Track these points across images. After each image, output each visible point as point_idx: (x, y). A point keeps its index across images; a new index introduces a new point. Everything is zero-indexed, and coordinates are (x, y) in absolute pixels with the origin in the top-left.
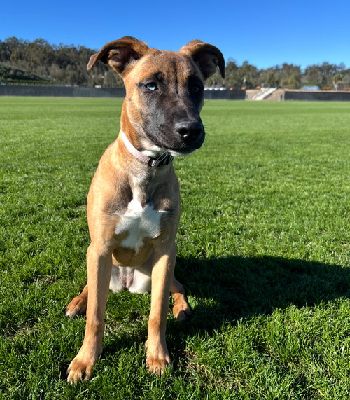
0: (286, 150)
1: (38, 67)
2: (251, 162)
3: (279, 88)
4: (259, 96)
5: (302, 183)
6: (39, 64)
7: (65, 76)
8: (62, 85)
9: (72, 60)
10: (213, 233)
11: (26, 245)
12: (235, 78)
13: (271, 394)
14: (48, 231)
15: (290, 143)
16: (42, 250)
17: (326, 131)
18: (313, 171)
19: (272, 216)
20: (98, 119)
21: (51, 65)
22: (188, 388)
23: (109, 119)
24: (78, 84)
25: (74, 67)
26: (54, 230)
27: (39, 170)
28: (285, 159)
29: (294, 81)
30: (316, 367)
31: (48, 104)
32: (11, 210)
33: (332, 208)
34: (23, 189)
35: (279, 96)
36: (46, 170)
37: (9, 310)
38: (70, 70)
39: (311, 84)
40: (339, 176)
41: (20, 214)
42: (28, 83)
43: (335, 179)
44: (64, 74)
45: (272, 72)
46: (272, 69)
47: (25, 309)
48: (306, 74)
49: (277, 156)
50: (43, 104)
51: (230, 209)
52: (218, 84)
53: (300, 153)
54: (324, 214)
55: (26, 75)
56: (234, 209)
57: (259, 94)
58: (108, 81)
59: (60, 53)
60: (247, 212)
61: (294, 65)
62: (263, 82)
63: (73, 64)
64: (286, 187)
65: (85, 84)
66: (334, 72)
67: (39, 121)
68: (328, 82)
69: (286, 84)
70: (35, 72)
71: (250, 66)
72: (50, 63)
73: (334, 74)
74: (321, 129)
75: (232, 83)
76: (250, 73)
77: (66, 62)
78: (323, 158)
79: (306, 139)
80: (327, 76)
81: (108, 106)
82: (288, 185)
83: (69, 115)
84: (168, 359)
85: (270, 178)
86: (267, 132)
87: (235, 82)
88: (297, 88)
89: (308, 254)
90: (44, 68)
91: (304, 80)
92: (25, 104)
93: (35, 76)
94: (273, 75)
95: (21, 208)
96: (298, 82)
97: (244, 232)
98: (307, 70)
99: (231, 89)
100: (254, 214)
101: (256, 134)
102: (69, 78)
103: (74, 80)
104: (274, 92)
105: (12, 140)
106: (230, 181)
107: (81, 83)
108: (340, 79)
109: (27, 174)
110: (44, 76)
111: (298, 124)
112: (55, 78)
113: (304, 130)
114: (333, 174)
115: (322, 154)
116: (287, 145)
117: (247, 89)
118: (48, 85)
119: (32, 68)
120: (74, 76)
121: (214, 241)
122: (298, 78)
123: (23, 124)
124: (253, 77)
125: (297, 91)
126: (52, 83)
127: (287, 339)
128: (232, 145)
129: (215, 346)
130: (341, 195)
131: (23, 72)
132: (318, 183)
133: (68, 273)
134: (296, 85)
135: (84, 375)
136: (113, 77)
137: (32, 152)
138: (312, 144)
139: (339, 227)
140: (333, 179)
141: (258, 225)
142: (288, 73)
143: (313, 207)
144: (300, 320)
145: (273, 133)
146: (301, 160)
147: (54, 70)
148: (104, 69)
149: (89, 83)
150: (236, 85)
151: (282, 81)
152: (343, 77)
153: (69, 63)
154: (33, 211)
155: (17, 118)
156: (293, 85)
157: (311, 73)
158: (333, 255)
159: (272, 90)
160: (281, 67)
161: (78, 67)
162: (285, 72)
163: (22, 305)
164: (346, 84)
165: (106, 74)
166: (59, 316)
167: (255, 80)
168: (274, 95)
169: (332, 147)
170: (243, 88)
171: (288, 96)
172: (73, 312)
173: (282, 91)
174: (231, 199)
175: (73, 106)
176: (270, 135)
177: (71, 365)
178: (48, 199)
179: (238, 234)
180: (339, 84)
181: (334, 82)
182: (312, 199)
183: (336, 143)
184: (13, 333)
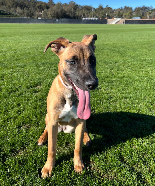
0: (127, 53)
1: (11, 9)
2: (112, 60)
3: (123, 18)
4: (113, 22)
5: (135, 72)
6: (11, 7)
7: (24, 13)
8: (23, 18)
9: (27, 5)
10: (98, 100)
11: (16, 109)
12: (102, 14)
13: (127, 182)
14: (25, 100)
15: (129, 49)
16: (23, 111)
17: (144, 41)
18: (140, 65)
19: (123, 90)
20: (41, 36)
21: (17, 7)
22: (93, 180)
23: (46, 36)
24: (30, 17)
25: (28, 9)
26: (28, 100)
27: (17, 67)
28: (127, 58)
29: (129, 14)
30: (145, 167)
31: (16, 27)
32: (7, 90)
33: (149, 85)
34: (11, 77)
35: (122, 22)
36: (21, 67)
37: (13, 143)
38: (26, 10)
39: (137, 16)
40: (151, 67)
41: (12, 91)
42: (7, 16)
43: (149, 69)
44: (23, 12)
45: (119, 11)
46: (119, 9)
47: (20, 142)
48: (135, 11)
49: (123, 57)
50: (14, 27)
51: (104, 87)
52: (95, 16)
53: (133, 55)
54: (145, 88)
55: (5, 12)
56: (106, 86)
57: (113, 21)
58: (44, 15)
59: (21, 2)
60: (112, 88)
61: (129, 7)
62: (115, 15)
63: (27, 7)
64: (128, 74)
65: (33, 17)
66: (147, 10)
67: (13, 38)
68: (145, 15)
69: (125, 16)
70: (10, 11)
71: (109, 7)
72: (16, 7)
73: (148, 11)
74: (142, 41)
75: (101, 16)
76: (109, 11)
77: (24, 6)
78: (144, 58)
79: (136, 46)
80: (144, 12)
81: (45, 28)
82: (129, 73)
83: (27, 34)
84: (83, 166)
85: (121, 69)
86: (118, 43)
87: (102, 15)
88: (131, 18)
89: (139, 110)
90: (14, 9)
91: (134, 14)
92: (6, 27)
93: (10, 13)
94: (120, 12)
95: (11, 88)
96: (131, 15)
97: (111, 99)
98: (135, 9)
99: (101, 19)
100: (115, 89)
101: (114, 44)
102: (25, 14)
103: (28, 15)
104: (120, 20)
105: (3, 49)
106: (104, 72)
107: (31, 16)
108: (150, 14)
109: (12, 69)
110: (14, 13)
111: (131, 38)
112: (19, 14)
113: (134, 41)
114: (148, 66)
115: (143, 55)
116: (128, 50)
117: (108, 19)
118: (16, 18)
119: (8, 9)
120: (28, 13)
121: (99, 104)
122: (131, 13)
123: (6, 40)
124: (111, 13)
125: (131, 19)
126: (18, 17)
127: (133, 155)
128: (103, 51)
129: (103, 159)
130: (153, 78)
131: (4, 11)
132: (142, 71)
133: (36, 122)
134: (130, 16)
135: (48, 174)
136: (46, 13)
137: (13, 56)
138: (138, 50)
139: (152, 96)
140: (148, 69)
141: (117, 95)
142: (127, 11)
143: (141, 85)
144: (138, 145)
145: (121, 44)
146: (134, 58)
147: (18, 10)
148: (42, 9)
149: (35, 16)
150: (103, 17)
151: (124, 15)
152: (152, 12)
153: (25, 6)
154: (17, 90)
155: (4, 36)
156: (129, 17)
157: (137, 11)
158: (150, 111)
159: (119, 19)
160: (123, 8)
161: (30, 9)
162: (125, 10)
163: (18, 141)
164: (153, 16)
165: (43, 12)
166: (35, 146)
167: (112, 14)
168: (120, 22)
169: (148, 52)
170: (106, 18)
171: (127, 22)
172: (41, 143)
173: (124, 20)
174: (104, 81)
175: (29, 29)
176: (120, 44)
177: (42, 170)
178: (23, 83)
179: (109, 100)
180: (150, 16)
181: (147, 15)
182: (140, 80)
183: (149, 49)
184: (16, 155)
